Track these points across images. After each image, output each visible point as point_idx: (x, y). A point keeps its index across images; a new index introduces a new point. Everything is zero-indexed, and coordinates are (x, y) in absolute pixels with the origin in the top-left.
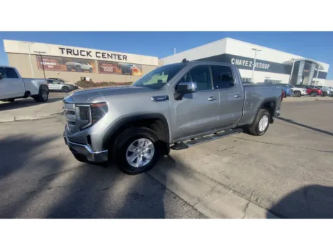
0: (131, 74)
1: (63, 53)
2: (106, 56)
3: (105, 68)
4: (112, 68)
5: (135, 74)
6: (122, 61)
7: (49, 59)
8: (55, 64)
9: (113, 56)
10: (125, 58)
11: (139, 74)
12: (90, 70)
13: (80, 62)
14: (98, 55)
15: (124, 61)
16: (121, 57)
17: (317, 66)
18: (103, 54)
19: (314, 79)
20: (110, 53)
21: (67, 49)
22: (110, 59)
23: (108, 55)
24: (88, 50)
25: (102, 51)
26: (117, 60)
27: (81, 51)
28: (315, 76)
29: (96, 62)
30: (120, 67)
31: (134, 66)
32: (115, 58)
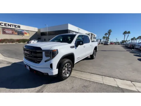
0: (23, 35)
2: (7, 25)
3: (7, 31)
4: (11, 31)
5: (26, 35)
6: (17, 28)
9: (12, 26)
10: (19, 27)
11: (28, 35)
14: (2, 24)
15: (19, 28)
16: (17, 26)
17: (94, 35)
18: (5, 24)
19: (94, 39)
20: (10, 24)
22: (9, 27)
23: (8, 25)
25: (4, 23)
26: (14, 28)
28: (94, 38)
29: (1, 28)
30: (16, 31)
31: (25, 31)
32: (13, 27)
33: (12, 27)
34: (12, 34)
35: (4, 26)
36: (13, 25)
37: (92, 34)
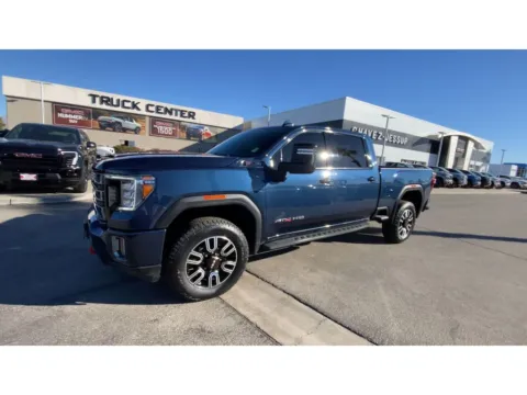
1: (94, 101)
2: (162, 110)
3: (161, 129)
4: (170, 129)
6: (187, 120)
7: (73, 109)
8: (80, 118)
9: (174, 112)
10: (192, 115)
12: (137, 131)
13: (122, 118)
14: (150, 108)
15: (191, 120)
16: (186, 114)
17: (477, 145)
18: (158, 108)
19: (472, 163)
20: (169, 106)
21: (102, 97)
23: (166, 110)
24: (136, 100)
27: (124, 101)
28: (474, 158)
29: (147, 119)
30: (183, 128)
31: (206, 128)
32: (176, 115)
33: (173, 117)
34: (174, 135)
35: (154, 114)
36: (176, 111)
37: (464, 140)
